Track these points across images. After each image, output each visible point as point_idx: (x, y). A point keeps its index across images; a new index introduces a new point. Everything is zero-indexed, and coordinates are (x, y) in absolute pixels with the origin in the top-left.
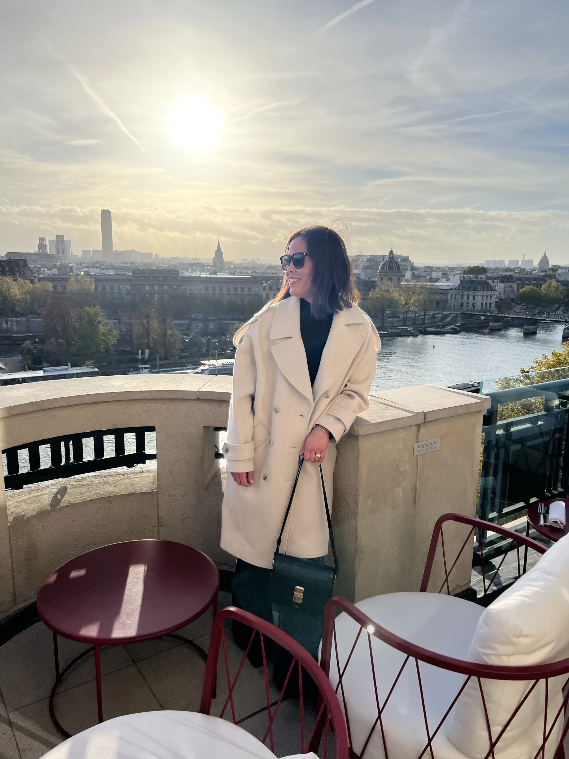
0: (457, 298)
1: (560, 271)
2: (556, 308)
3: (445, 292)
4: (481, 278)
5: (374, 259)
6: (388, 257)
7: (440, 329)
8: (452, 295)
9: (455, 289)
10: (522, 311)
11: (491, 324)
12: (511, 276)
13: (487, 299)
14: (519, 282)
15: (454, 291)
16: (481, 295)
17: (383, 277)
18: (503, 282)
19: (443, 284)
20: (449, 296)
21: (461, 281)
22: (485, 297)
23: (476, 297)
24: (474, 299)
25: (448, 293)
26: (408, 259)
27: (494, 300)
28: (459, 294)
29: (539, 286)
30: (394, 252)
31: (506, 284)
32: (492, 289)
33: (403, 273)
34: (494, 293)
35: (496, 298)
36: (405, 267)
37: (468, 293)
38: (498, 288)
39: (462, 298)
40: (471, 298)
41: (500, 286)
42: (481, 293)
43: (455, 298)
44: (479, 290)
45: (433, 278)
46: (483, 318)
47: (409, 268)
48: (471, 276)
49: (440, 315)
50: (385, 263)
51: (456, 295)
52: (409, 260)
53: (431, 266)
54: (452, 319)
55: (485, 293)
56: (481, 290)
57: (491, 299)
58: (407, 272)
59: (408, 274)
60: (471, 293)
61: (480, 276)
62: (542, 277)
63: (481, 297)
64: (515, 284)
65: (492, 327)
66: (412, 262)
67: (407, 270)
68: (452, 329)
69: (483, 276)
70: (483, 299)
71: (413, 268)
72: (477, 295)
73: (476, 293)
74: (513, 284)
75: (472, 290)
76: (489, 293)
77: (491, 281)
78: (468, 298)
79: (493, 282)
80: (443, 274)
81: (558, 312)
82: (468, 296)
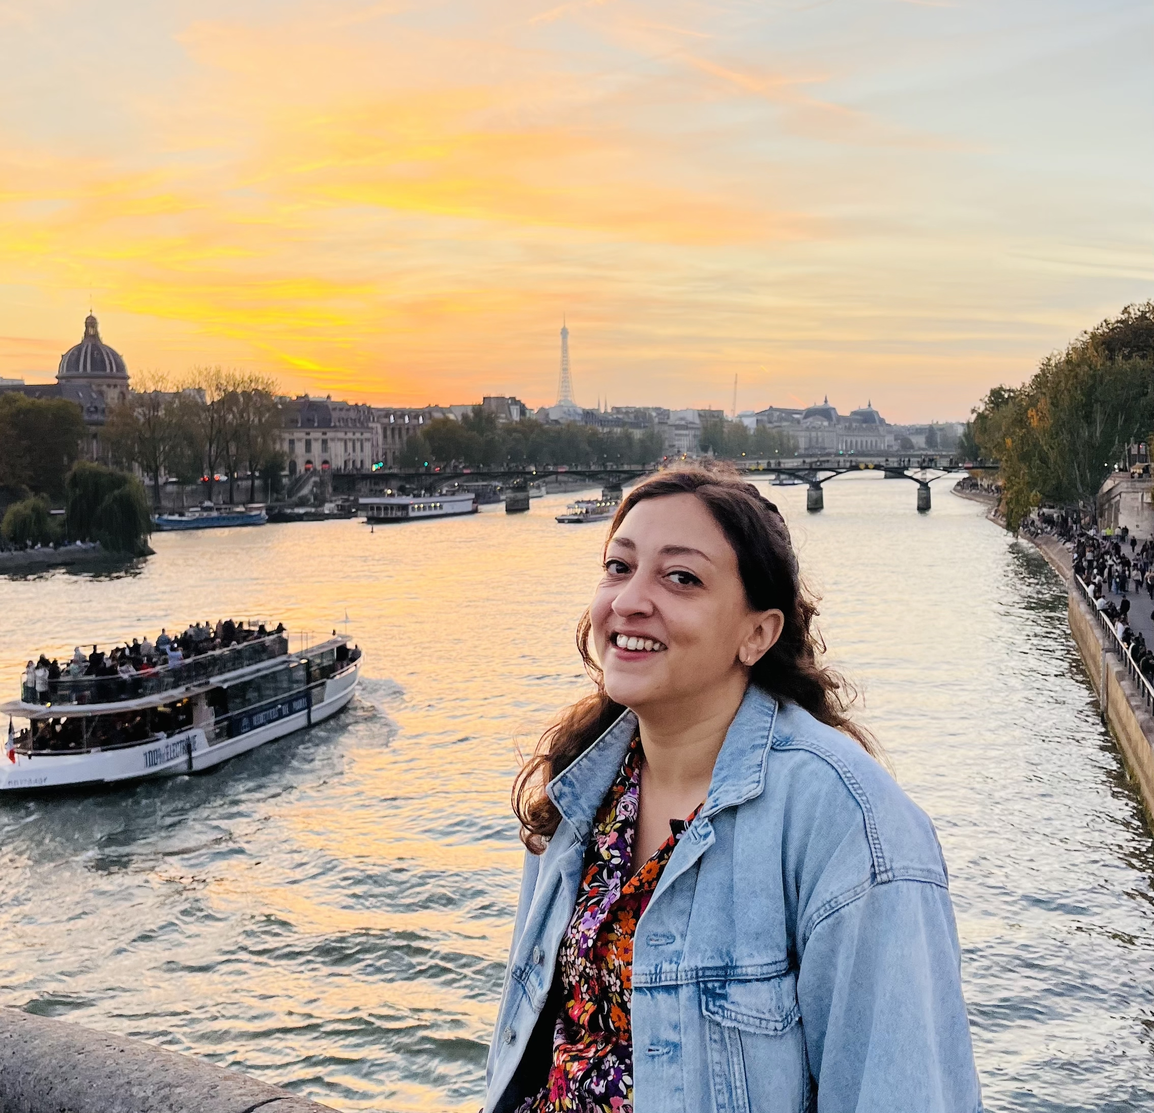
13: (354, 450)
16: (340, 440)
22: (350, 445)
27: (369, 452)
32: (364, 425)
34: (367, 435)
35: (373, 447)
39: (292, 449)
40: (316, 447)
42: (341, 435)
44: (335, 426)
55: (350, 435)
56: (340, 427)
57: (362, 450)
60: (316, 435)
63: (343, 444)
70: (346, 450)
72: (333, 440)
73: (330, 435)
78: (308, 448)
82: (308, 444)
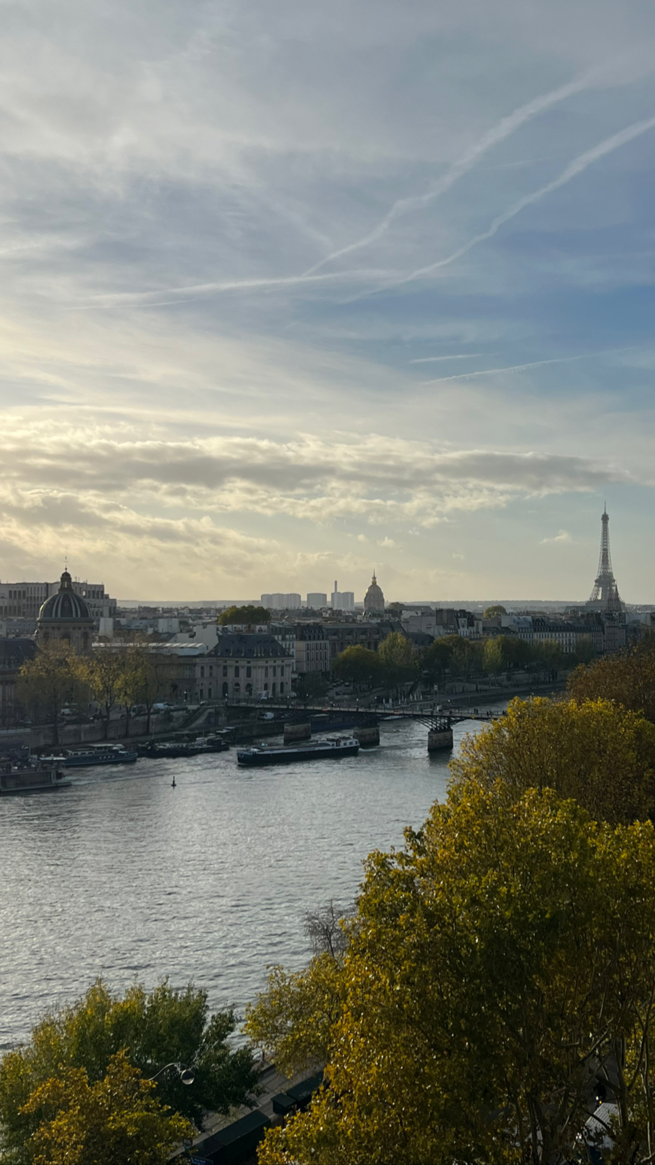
0: (214, 674)
1: (406, 615)
2: (409, 687)
3: (188, 661)
4: (260, 630)
5: (24, 592)
6: (59, 586)
7: (184, 745)
8: (202, 668)
9: (209, 655)
10: (346, 696)
11: (288, 728)
12: (318, 627)
13: (275, 675)
14: (335, 637)
15: (207, 660)
16: (262, 667)
17: (50, 630)
18: (302, 638)
19: (183, 645)
20: (198, 670)
21: (220, 637)
23: (253, 672)
24: (249, 675)
25: (195, 665)
26: (103, 592)
27: (289, 676)
28: (218, 666)
29: (372, 646)
30: (72, 576)
31: (309, 642)
32: (284, 653)
33: (95, 623)
34: (287, 662)
35: (293, 672)
36: (96, 609)
37: (237, 662)
38: (294, 650)
39: (225, 675)
40: (242, 673)
41: (298, 647)
42: (262, 663)
43: (211, 674)
44: (257, 657)
45: (160, 631)
46: (270, 715)
47: (106, 612)
48: (239, 626)
49: (181, 713)
50: (53, 599)
51: (211, 668)
52: (106, 593)
53: (152, 606)
54: (208, 720)
55: (271, 663)
56: (261, 657)
57: (282, 675)
58: (102, 620)
59: (106, 625)
60: (243, 663)
61: (258, 627)
62: (376, 626)
63: (264, 670)
64: (327, 642)
65: (291, 733)
66: (111, 597)
67: (102, 615)
68: (210, 742)
69: (264, 627)
70: (266, 675)
71: (114, 611)
72: (255, 667)
73: (253, 664)
74: (323, 642)
75: (243, 657)
76: (279, 662)
77: (280, 637)
78: (237, 674)
79: (284, 639)
80: (181, 623)
81: (413, 697)
82: (237, 669)
